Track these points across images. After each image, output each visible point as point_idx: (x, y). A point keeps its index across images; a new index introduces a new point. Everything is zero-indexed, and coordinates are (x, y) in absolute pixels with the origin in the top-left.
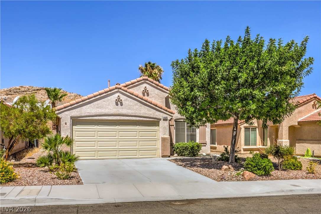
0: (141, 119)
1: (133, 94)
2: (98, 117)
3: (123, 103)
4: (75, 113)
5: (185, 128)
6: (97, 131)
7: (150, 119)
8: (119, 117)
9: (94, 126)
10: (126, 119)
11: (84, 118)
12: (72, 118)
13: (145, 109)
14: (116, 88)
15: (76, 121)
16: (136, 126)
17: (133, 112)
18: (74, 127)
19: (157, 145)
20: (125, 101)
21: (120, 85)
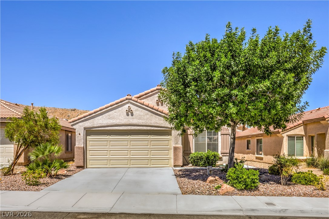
0: (153, 128)
1: (143, 104)
2: (109, 127)
3: (134, 113)
4: (88, 124)
5: (206, 137)
6: (109, 140)
7: (162, 129)
8: (130, 127)
9: (106, 136)
10: (136, 129)
11: (96, 129)
12: (85, 128)
13: (156, 118)
14: (127, 99)
15: (89, 132)
16: (147, 136)
17: (144, 121)
18: (88, 137)
19: (169, 155)
20: (135, 111)
21: (131, 96)
